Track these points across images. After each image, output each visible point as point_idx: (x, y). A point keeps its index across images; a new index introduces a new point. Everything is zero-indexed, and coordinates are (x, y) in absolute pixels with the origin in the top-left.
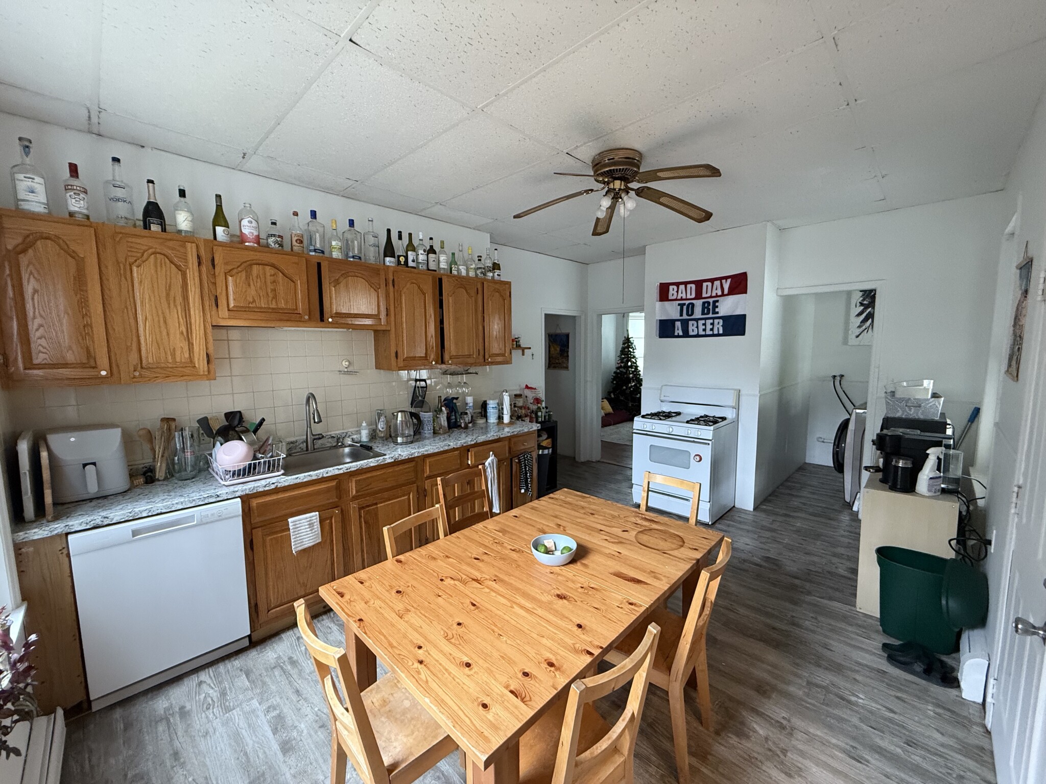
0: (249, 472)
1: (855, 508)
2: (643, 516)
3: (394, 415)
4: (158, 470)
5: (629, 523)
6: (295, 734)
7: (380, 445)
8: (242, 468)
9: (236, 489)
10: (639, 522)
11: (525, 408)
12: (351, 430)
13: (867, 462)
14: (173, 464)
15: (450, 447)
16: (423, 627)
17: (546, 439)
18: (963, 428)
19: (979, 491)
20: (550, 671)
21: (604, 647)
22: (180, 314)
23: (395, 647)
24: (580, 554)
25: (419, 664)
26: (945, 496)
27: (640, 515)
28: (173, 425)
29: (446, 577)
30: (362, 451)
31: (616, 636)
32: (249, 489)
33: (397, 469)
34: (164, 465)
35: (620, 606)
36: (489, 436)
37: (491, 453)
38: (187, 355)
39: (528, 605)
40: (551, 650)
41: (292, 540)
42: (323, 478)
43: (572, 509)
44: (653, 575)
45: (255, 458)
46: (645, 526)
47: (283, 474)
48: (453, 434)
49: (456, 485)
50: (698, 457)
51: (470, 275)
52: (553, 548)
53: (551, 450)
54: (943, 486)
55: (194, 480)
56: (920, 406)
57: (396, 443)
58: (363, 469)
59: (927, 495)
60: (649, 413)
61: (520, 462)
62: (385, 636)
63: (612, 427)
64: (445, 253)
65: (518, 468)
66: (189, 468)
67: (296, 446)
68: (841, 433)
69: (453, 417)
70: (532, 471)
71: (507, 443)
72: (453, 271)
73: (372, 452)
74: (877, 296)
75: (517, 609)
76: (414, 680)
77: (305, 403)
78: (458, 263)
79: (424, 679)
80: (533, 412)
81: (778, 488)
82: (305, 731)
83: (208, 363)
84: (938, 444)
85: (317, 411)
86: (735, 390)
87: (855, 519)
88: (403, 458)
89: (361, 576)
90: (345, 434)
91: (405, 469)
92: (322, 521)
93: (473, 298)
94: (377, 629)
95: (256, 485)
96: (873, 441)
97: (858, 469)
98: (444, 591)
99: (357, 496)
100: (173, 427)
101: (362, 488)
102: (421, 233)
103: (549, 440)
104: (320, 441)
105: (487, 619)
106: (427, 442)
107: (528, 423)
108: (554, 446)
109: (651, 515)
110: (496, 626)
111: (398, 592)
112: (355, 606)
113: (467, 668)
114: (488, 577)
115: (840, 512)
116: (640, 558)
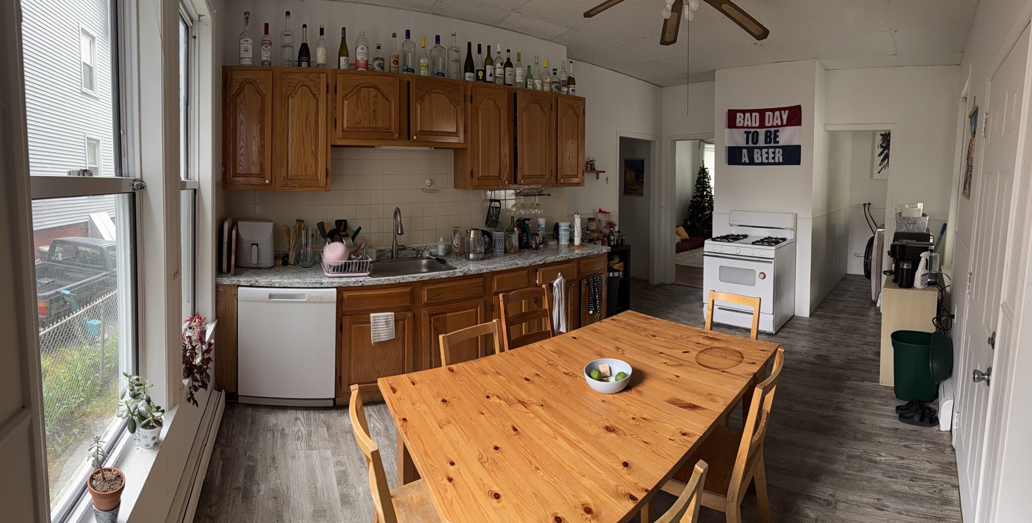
0: (345, 269)
1: (878, 305)
2: (706, 335)
3: (467, 232)
4: (290, 257)
5: (691, 343)
6: (353, 493)
7: (454, 260)
8: (340, 264)
9: (334, 281)
10: (701, 341)
11: (597, 232)
12: (430, 244)
13: (885, 268)
14: (300, 255)
15: (518, 266)
16: (460, 443)
17: (618, 263)
18: (938, 237)
19: (947, 282)
20: (587, 518)
21: (650, 489)
22: (312, 135)
23: (429, 456)
24: (634, 381)
25: (448, 482)
26: (931, 287)
27: (703, 334)
28: (302, 225)
29: (493, 395)
30: (438, 263)
31: (664, 475)
32: (343, 283)
33: (466, 282)
34: (294, 255)
35: (672, 438)
36: (558, 257)
37: (559, 274)
38: (314, 170)
39: (573, 436)
40: (589, 492)
41: (372, 333)
42: (399, 283)
43: (634, 332)
44: (710, 397)
45: (350, 259)
46: (707, 345)
47: (369, 276)
48: (524, 254)
49: (523, 301)
50: (762, 275)
51: (545, 90)
52: (608, 374)
53: (621, 273)
54: (929, 280)
55: (310, 269)
56: (916, 223)
57: (468, 259)
58: (434, 279)
59: (920, 288)
60: (719, 236)
61: (588, 283)
62: (422, 442)
63: (687, 252)
64: (521, 66)
65: (587, 290)
66: (309, 260)
67: (384, 254)
68: (869, 248)
69: (525, 238)
70: (601, 293)
71: (575, 264)
72: (528, 86)
73: (445, 265)
74: (891, 140)
75: (560, 441)
76: (440, 497)
77: (393, 217)
78: (534, 77)
79: (450, 499)
80: (605, 236)
81: (828, 296)
82: (362, 495)
83: (326, 177)
84: (926, 249)
85: (401, 224)
86: (793, 214)
87: (879, 314)
88: (472, 273)
89: (415, 377)
90: (424, 247)
91: (473, 283)
92: (396, 321)
93: (547, 115)
94: (418, 434)
95: (348, 281)
96: (888, 252)
97: (880, 273)
98: (487, 409)
99: (429, 304)
100: (302, 227)
101: (433, 297)
102: (499, 45)
103: (621, 264)
104: (404, 252)
105: (526, 448)
106: (497, 260)
107: (600, 246)
108: (626, 271)
109: (715, 333)
110: (534, 457)
111: (444, 401)
112: (403, 405)
113: (495, 500)
114: (534, 401)
115: (868, 309)
116: (698, 381)
